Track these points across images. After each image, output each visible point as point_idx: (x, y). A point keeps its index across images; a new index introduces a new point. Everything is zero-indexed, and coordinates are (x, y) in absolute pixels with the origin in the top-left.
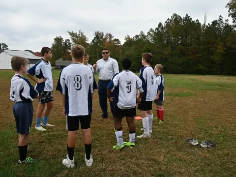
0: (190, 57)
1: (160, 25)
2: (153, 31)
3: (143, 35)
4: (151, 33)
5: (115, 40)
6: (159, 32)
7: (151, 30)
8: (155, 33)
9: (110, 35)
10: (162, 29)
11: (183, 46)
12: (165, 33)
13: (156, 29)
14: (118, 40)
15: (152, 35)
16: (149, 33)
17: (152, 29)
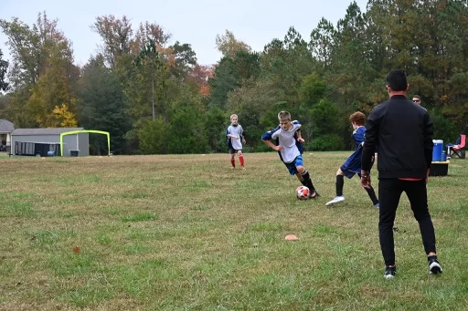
0: (445, 110)
1: (353, 9)
2: (329, 28)
3: (297, 41)
4: (322, 32)
5: (177, 48)
6: (348, 31)
7: (325, 24)
8: (336, 35)
9: (156, 32)
10: (360, 21)
11: (425, 74)
12: (369, 32)
13: (341, 22)
14: (186, 47)
15: (325, 42)
16: (315, 34)
17: (324, 21)
